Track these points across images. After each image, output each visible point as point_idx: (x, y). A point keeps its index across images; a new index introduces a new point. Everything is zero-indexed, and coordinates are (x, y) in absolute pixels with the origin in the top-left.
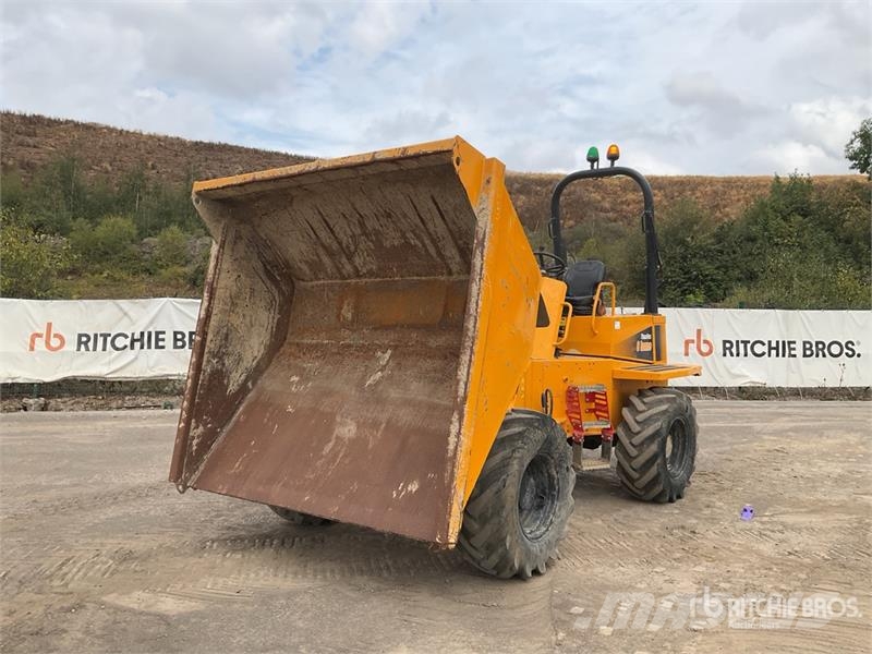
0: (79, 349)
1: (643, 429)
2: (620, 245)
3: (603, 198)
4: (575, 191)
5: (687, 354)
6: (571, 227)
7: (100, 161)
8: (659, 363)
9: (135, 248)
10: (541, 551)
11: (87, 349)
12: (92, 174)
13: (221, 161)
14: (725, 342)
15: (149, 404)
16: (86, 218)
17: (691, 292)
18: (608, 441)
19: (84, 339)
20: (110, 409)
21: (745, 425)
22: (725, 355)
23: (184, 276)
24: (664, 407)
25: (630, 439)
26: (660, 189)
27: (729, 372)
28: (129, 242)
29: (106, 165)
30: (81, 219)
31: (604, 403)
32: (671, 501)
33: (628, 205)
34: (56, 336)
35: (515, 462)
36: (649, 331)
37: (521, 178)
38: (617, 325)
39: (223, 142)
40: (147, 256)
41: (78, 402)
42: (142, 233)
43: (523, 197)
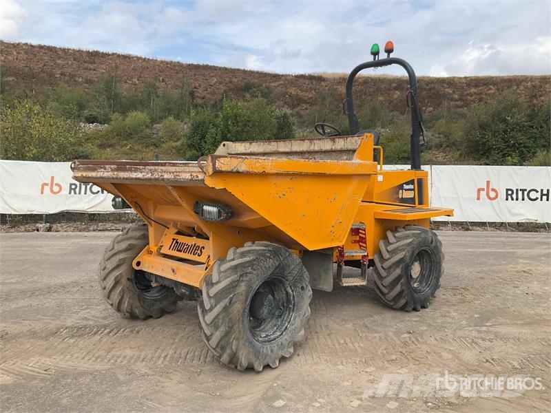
0: (70, 193)
1: (392, 257)
2: (462, 123)
3: (454, 92)
4: (434, 88)
5: (478, 199)
6: (431, 112)
7: (132, 78)
8: (420, 206)
9: (148, 131)
10: (272, 351)
11: (75, 193)
12: (127, 86)
13: (204, 75)
14: (507, 190)
15: (113, 228)
16: (119, 113)
17: (511, 155)
18: (365, 265)
19: (73, 187)
20: (89, 231)
21: (511, 250)
22: (507, 199)
23: (176, 148)
24: (409, 241)
25: (382, 263)
26: (494, 85)
27: (510, 212)
28: (144, 127)
29: (135, 80)
30: (116, 113)
31: (364, 236)
32: (415, 310)
33: (471, 97)
34: (56, 185)
35: (243, 284)
36: (412, 182)
37: (397, 79)
38: (380, 178)
39: (205, 64)
40: (154, 136)
41: (70, 226)
42: (153, 121)
43: (398, 93)
